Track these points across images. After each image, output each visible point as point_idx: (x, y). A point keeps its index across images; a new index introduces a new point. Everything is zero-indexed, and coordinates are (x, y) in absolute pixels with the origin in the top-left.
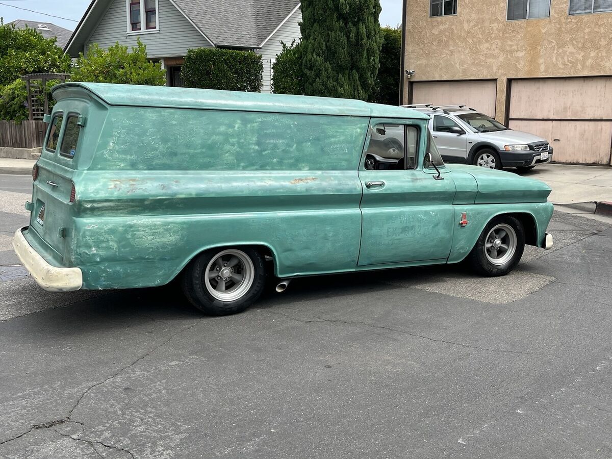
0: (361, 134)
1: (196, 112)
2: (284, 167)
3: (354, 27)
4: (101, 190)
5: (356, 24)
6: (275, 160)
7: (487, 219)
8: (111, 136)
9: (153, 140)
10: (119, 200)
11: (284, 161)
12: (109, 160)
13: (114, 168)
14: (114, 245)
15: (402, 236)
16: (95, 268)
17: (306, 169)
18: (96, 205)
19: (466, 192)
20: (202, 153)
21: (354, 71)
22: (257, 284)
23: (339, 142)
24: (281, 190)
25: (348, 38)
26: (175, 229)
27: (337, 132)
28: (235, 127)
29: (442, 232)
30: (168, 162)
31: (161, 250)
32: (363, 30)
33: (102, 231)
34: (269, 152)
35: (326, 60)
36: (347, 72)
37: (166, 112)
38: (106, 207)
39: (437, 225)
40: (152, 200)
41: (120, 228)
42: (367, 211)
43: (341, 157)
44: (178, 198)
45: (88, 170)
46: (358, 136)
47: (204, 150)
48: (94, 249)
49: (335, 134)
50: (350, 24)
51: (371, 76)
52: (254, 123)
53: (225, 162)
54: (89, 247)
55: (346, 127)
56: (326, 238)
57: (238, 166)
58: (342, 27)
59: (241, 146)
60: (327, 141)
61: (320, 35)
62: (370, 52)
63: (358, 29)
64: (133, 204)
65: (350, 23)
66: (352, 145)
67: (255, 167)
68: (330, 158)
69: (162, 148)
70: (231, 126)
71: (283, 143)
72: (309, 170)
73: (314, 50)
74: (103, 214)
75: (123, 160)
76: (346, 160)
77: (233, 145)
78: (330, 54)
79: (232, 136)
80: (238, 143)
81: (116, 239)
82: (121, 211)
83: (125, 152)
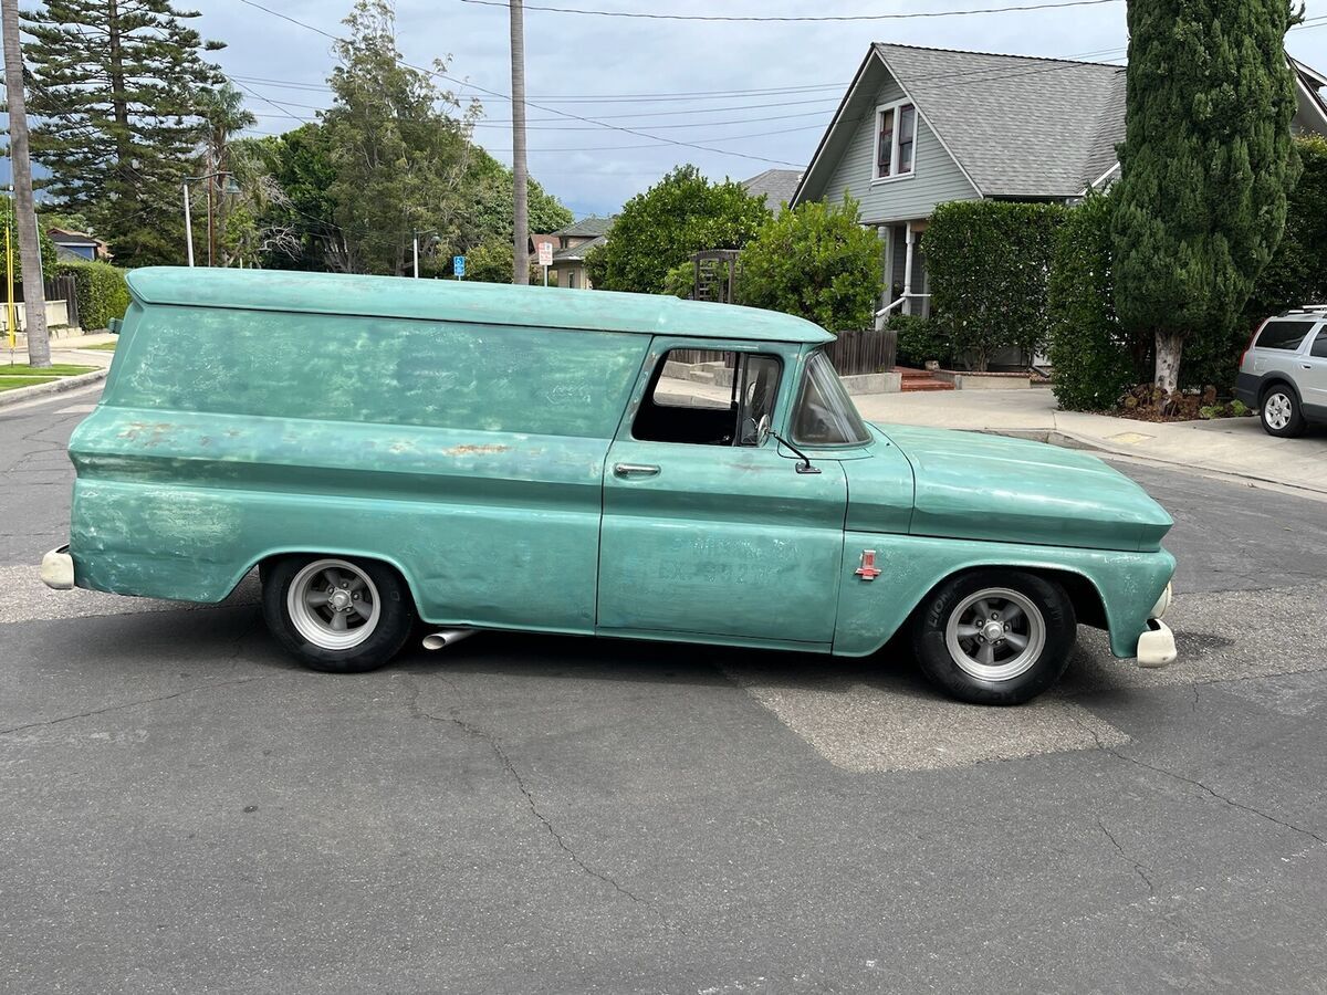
0: (625, 368)
1: (287, 318)
2: (448, 422)
3: (1223, 147)
4: (106, 438)
5: (1226, 141)
6: (430, 408)
7: (941, 571)
8: (144, 353)
9: (210, 362)
10: (129, 457)
11: (449, 411)
12: (138, 392)
13: (146, 404)
14: (125, 529)
15: (697, 580)
16: (99, 560)
17: (496, 428)
18: (97, 461)
19: (879, 506)
20: (291, 387)
21: (1218, 235)
22: (385, 628)
23: (574, 381)
24: (422, 464)
25: (1207, 169)
26: (221, 512)
27: (570, 361)
28: (355, 344)
29: (803, 585)
30: (232, 399)
31: (199, 544)
32: (1241, 150)
33: (104, 503)
34: (420, 392)
35: (1156, 214)
36: (1201, 238)
37: (236, 317)
38: (112, 465)
39: (792, 568)
40: (183, 461)
41: (132, 502)
42: (616, 521)
43: (575, 410)
44: (226, 462)
45: (106, 404)
46: (618, 371)
47: (295, 383)
48: (93, 529)
49: (565, 365)
50: (1214, 142)
51: (1260, 245)
52: (394, 338)
53: (333, 405)
54: (86, 525)
55: (591, 352)
56: (516, 563)
57: (358, 414)
58: (1195, 148)
59: (364, 377)
60: (545, 377)
61: (1149, 167)
62: (1261, 196)
63: (1230, 150)
64: (154, 464)
65: (1214, 139)
66: (603, 388)
67: (390, 418)
68: (550, 412)
69: (222, 375)
70: (347, 342)
71: (448, 377)
72: (501, 431)
73: (1134, 196)
74: (111, 476)
75: (159, 393)
76: (586, 417)
77: (350, 376)
78: (1165, 203)
79: (349, 360)
80: (360, 372)
81: (125, 518)
82: (139, 474)
83: (162, 379)
